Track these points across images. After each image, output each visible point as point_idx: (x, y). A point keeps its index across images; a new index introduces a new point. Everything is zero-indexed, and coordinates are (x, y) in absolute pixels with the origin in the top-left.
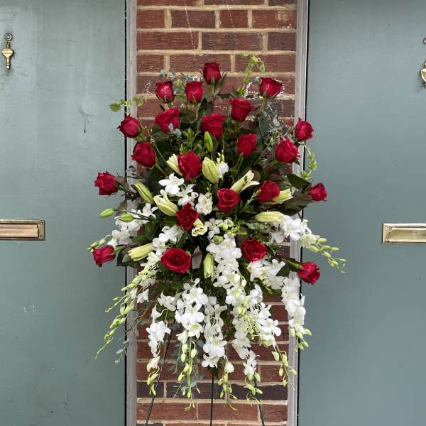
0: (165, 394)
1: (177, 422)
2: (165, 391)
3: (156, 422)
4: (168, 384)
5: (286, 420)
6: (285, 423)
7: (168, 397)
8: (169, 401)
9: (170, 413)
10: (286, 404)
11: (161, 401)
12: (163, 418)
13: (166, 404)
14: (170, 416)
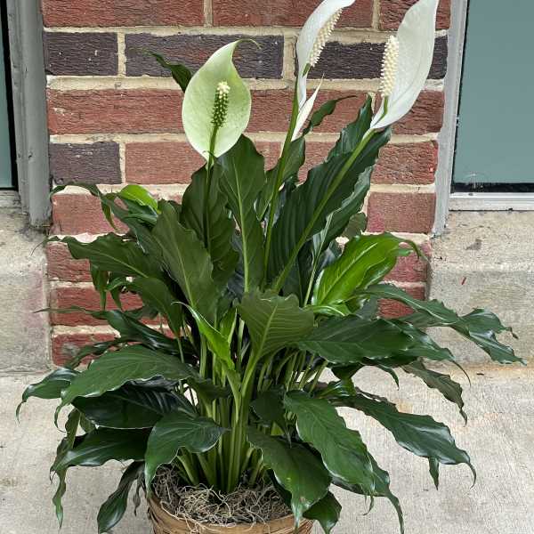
0: (122, 67)
1: (155, 138)
2: (122, 58)
3: (101, 138)
4: (127, 37)
5: (436, 129)
6: (435, 136)
7: (129, 73)
8: (132, 84)
9: (137, 115)
10: (440, 88)
11: (111, 86)
12: (118, 128)
13: (125, 92)
14: (138, 124)
